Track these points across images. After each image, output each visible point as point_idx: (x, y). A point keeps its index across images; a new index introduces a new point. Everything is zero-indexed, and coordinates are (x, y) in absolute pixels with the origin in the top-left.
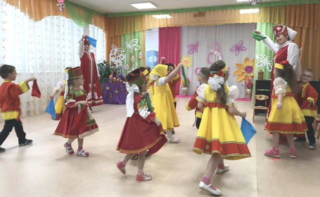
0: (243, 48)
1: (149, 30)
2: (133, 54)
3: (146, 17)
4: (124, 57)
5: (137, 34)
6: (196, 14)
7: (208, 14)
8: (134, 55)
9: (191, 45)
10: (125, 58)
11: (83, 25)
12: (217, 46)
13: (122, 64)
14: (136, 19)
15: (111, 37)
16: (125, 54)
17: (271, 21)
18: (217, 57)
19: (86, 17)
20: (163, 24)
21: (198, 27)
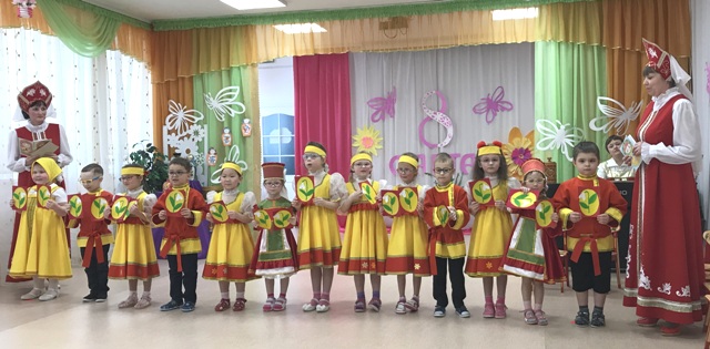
0: (505, 105)
1: (269, 62)
3: (259, 30)
5: (235, 73)
6: (386, 23)
8: (230, 127)
9: (377, 99)
10: (206, 136)
11: (89, 51)
12: (440, 101)
13: (198, 151)
14: (232, 36)
15: (168, 82)
16: (206, 126)
17: (569, 40)
18: (442, 130)
19: (99, 32)
20: (304, 48)
21: (391, 53)
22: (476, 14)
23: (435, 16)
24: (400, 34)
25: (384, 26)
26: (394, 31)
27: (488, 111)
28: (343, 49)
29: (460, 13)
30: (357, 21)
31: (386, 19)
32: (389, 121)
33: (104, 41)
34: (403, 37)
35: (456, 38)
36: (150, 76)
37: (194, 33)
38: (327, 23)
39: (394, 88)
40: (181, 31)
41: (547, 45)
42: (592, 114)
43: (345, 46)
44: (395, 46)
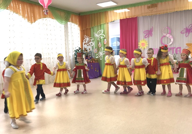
1: (112, 22)
3: (109, 13)
5: (102, 26)
7: (159, 5)
8: (101, 42)
9: (146, 31)
10: (94, 45)
11: (63, 23)
12: (169, 30)
13: (92, 49)
14: (101, 15)
15: (84, 30)
18: (169, 39)
19: (66, 17)
20: (123, 17)
21: (151, 16)
23: (167, 2)
24: (154, 10)
25: (149, 7)
26: (152, 9)
27: (186, 32)
28: (135, 16)
30: (140, 7)
31: (149, 5)
32: (150, 38)
33: (67, 20)
34: (156, 10)
35: (175, 9)
36: (79, 28)
37: (91, 15)
38: (130, 8)
39: (152, 27)
40: (87, 15)
43: (136, 15)
44: (153, 14)
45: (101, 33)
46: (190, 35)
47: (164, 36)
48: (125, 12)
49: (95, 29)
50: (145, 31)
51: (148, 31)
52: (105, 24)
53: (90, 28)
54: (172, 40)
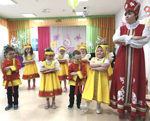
0: (80, 38)
1: (32, 28)
2: (24, 41)
3: (31, 21)
4: (19, 42)
5: (25, 30)
6: (57, 21)
7: (62, 20)
12: (68, 37)
13: (18, 46)
14: (25, 22)
15: (11, 32)
16: (20, 41)
17: (93, 25)
18: (68, 42)
20: (40, 25)
21: (58, 27)
22: (75, 19)
23: (67, 20)
24: (60, 23)
26: (58, 22)
27: (77, 39)
29: (72, 19)
30: (51, 20)
32: (57, 40)
35: (71, 24)
36: (7, 30)
37: (17, 21)
38: (45, 20)
39: (58, 34)
40: (14, 21)
41: (88, 26)
42: (96, 40)
43: (49, 25)
44: (59, 25)
45: (24, 35)
46: (79, 40)
47: (65, 40)
48: (42, 22)
49: (21, 31)
50: (54, 36)
51: (56, 36)
52: (27, 29)
53: (16, 31)
54: (70, 43)
